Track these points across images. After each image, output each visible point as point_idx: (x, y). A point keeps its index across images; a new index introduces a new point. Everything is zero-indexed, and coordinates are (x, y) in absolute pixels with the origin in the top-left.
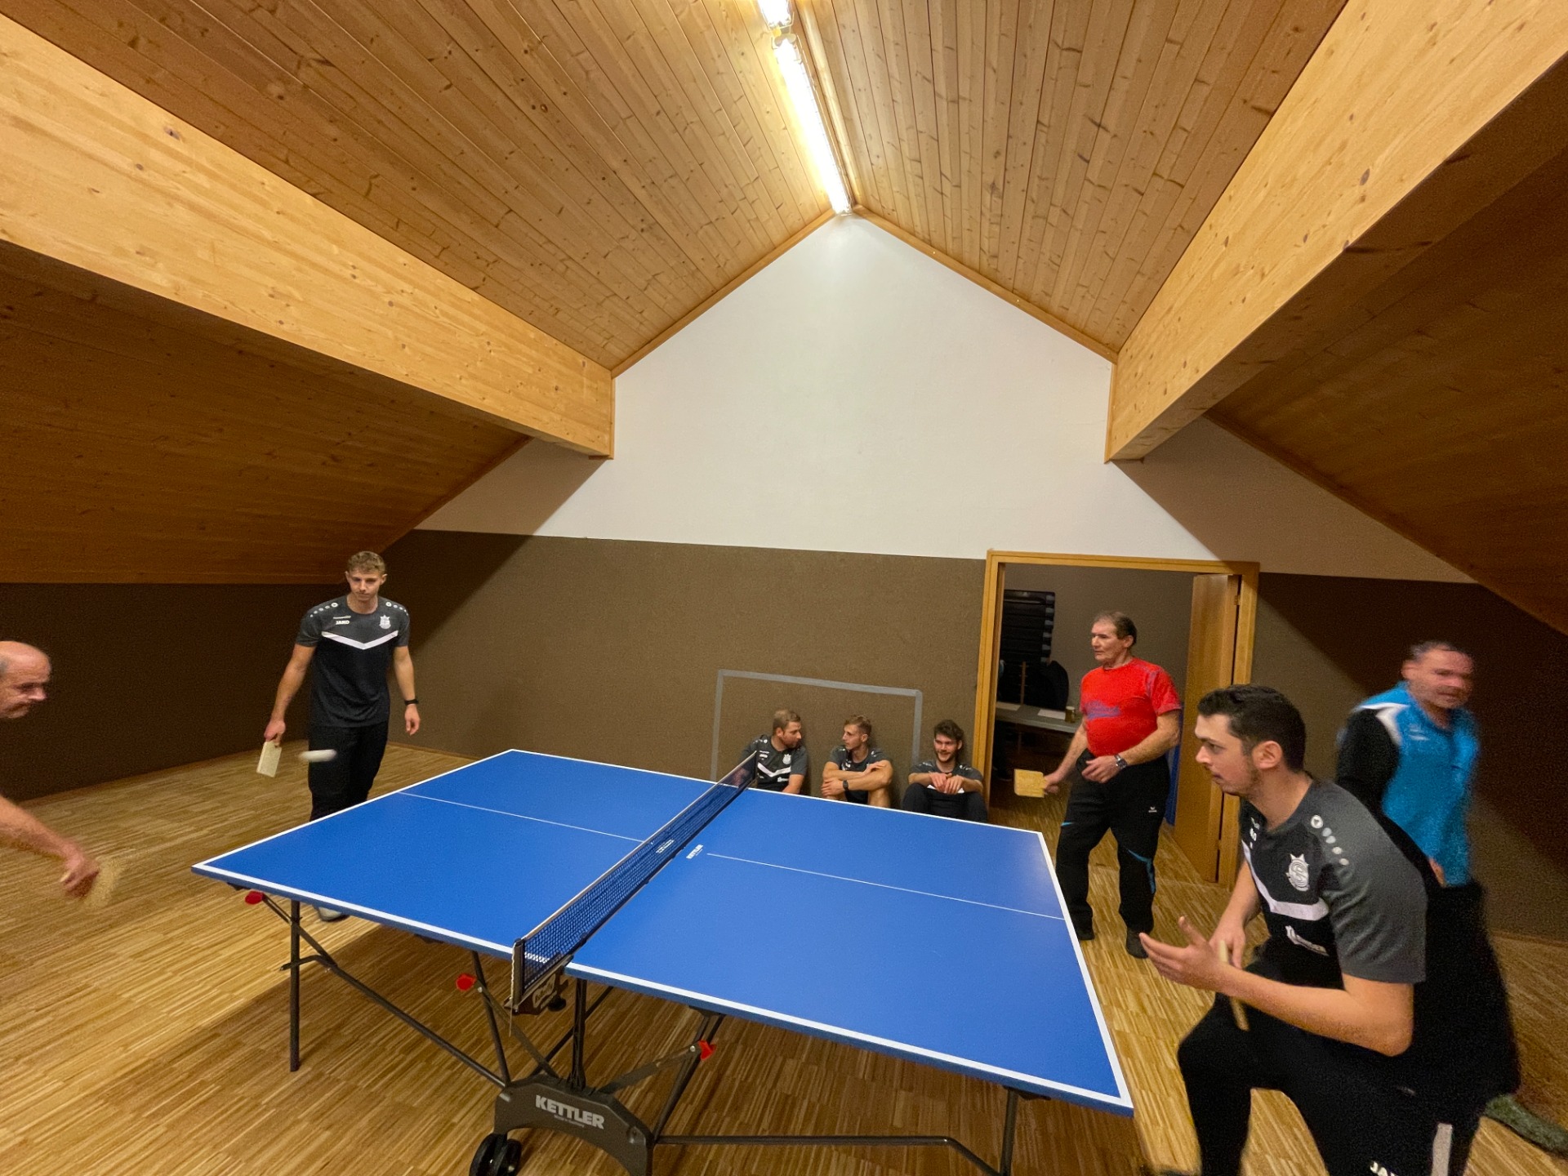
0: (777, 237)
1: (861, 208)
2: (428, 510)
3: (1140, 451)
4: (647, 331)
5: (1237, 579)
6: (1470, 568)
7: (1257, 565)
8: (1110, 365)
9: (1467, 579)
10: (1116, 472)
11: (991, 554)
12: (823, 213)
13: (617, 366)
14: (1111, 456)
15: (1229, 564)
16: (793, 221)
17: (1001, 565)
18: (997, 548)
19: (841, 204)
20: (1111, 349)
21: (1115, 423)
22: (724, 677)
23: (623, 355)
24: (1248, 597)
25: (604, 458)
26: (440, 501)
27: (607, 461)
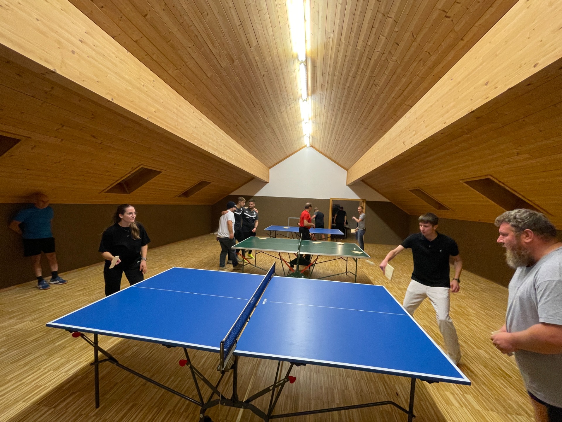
0: (298, 148)
1: (312, 146)
2: (232, 191)
3: (351, 184)
4: (275, 162)
5: (363, 201)
6: (389, 200)
7: (365, 200)
8: (347, 172)
9: (389, 201)
10: (348, 187)
11: (331, 198)
12: (305, 146)
13: (270, 168)
14: (348, 184)
15: (363, 199)
16: (301, 147)
17: (332, 200)
18: (332, 198)
19: (308, 145)
20: (347, 170)
21: (348, 180)
22: (290, 219)
23: (271, 166)
24: (365, 204)
25: (268, 183)
26: (235, 190)
27: (268, 184)
